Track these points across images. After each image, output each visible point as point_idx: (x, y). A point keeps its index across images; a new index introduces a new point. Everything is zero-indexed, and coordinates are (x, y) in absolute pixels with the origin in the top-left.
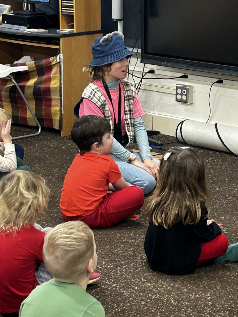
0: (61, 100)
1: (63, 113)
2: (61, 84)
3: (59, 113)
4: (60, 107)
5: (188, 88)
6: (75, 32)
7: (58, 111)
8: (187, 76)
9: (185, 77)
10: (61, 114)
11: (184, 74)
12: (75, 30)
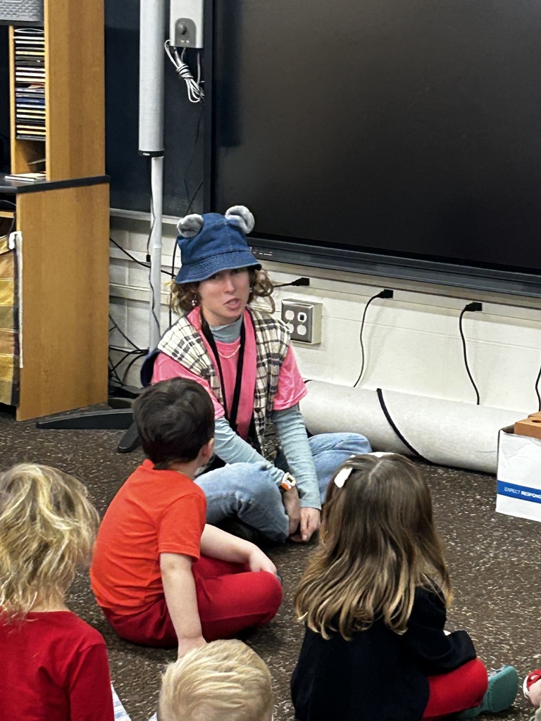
0: (16, 336)
1: (21, 366)
2: (16, 299)
3: (12, 366)
4: (15, 354)
5: (310, 308)
6: (48, 180)
7: (9, 363)
8: (308, 280)
9: (303, 282)
10: (17, 369)
11: (300, 277)
12: (48, 176)
